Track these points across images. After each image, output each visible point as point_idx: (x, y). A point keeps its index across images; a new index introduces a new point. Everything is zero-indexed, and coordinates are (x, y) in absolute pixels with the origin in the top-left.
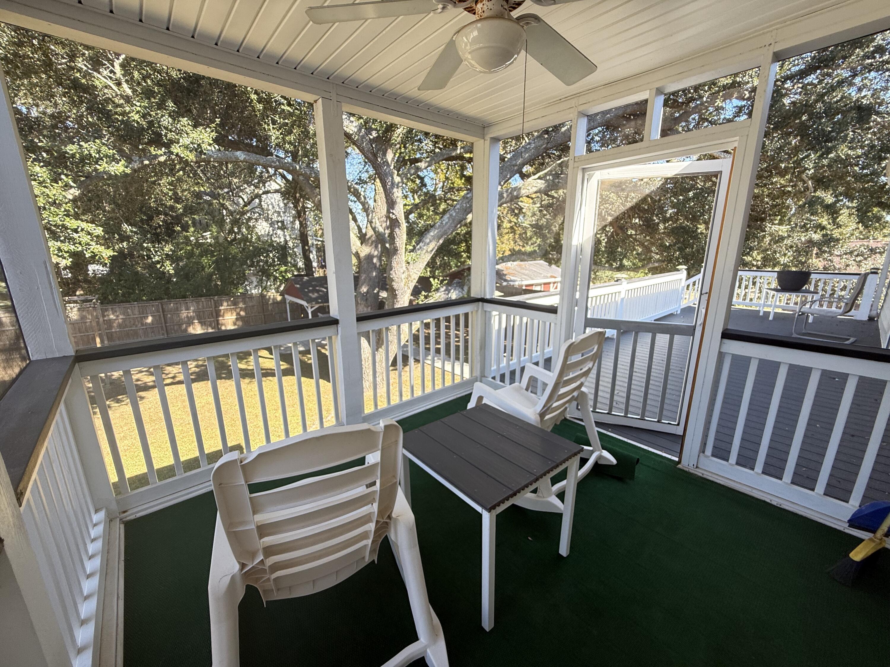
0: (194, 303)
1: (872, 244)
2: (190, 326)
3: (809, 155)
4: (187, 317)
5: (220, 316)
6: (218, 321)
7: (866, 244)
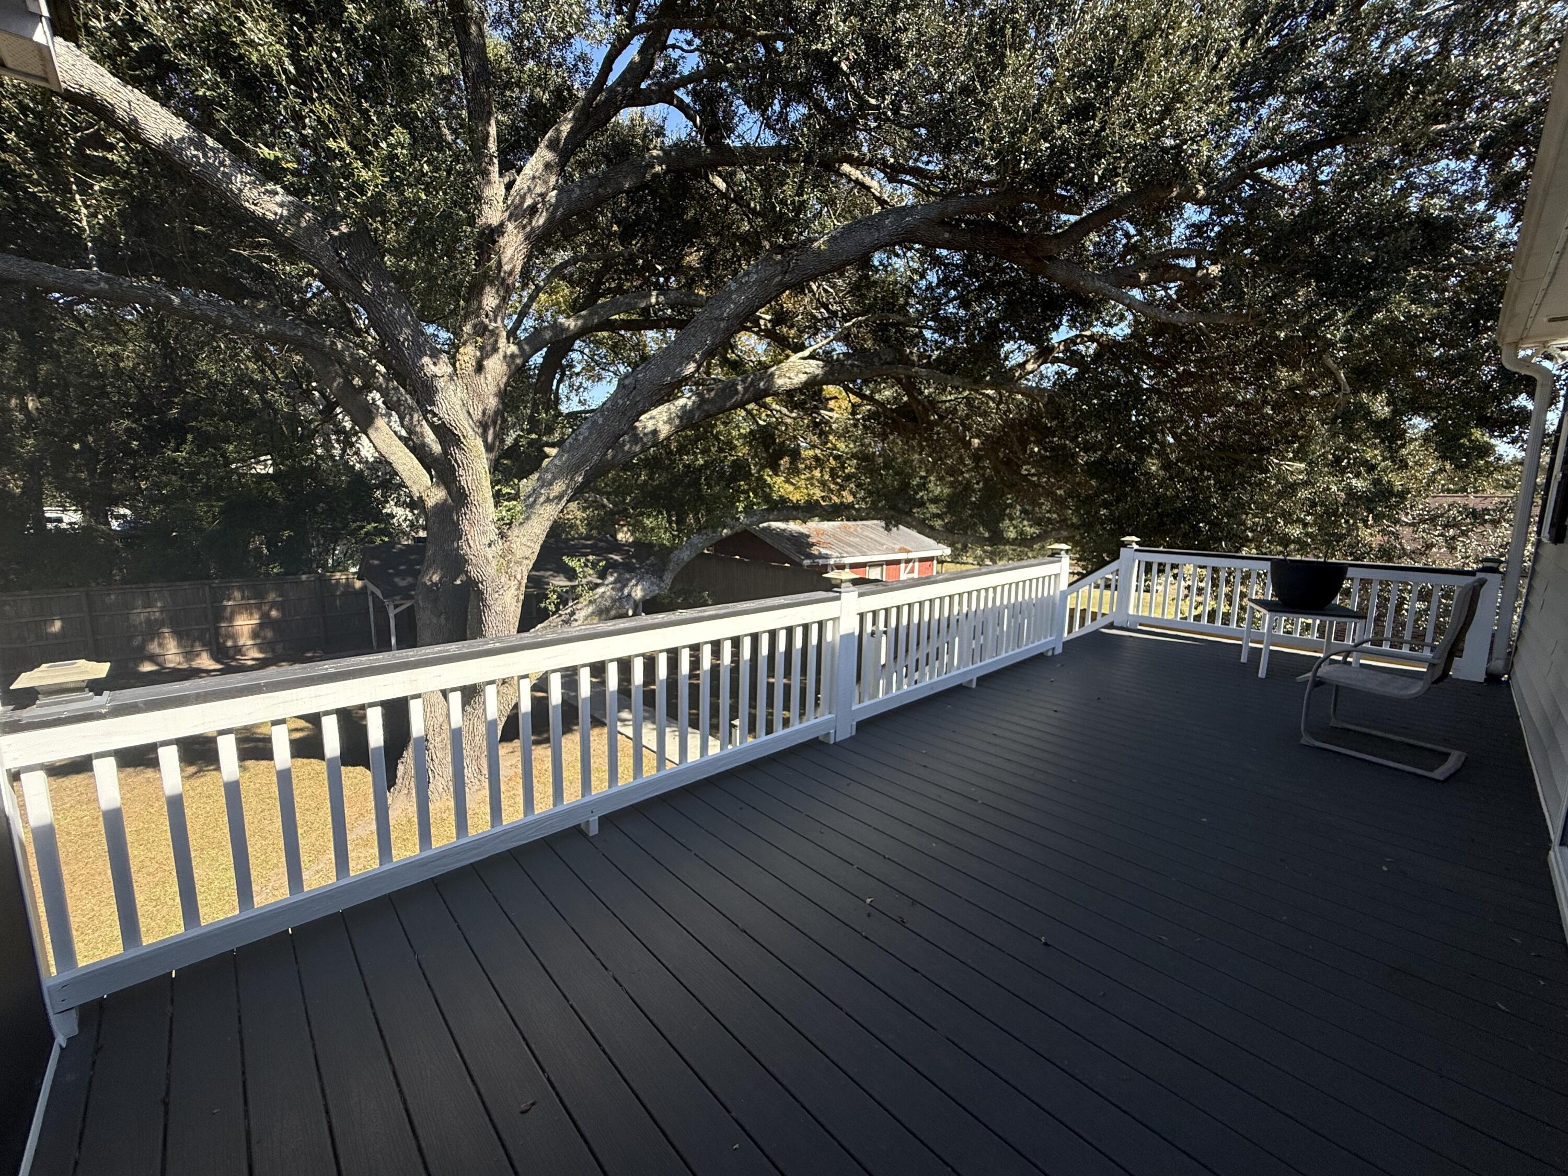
0: (166, 594)
1: (1472, 501)
2: (152, 640)
3: (1334, 313)
4: (148, 620)
5: (223, 619)
6: (218, 629)
7: (1459, 500)
